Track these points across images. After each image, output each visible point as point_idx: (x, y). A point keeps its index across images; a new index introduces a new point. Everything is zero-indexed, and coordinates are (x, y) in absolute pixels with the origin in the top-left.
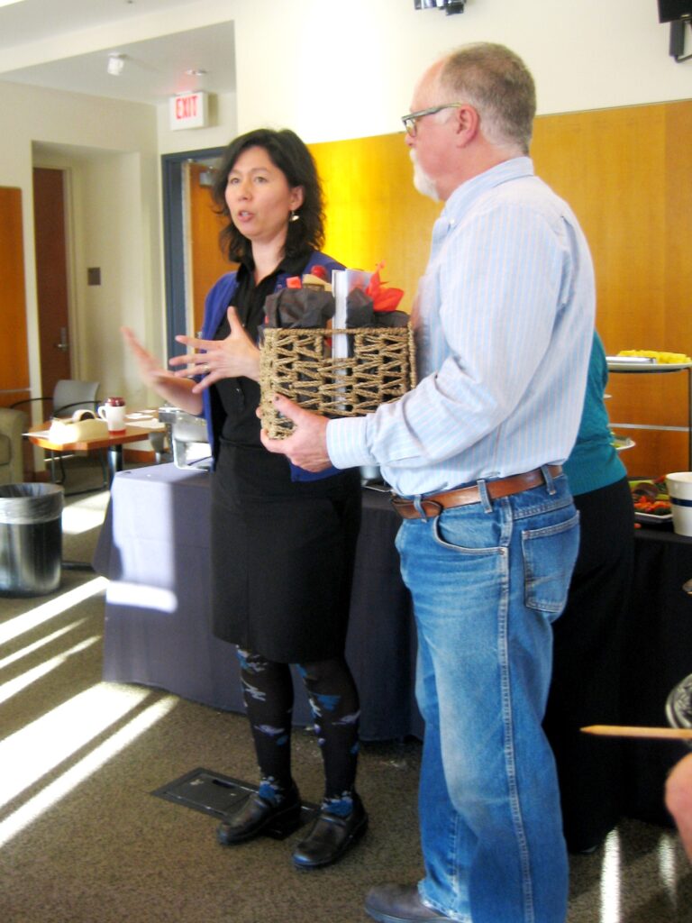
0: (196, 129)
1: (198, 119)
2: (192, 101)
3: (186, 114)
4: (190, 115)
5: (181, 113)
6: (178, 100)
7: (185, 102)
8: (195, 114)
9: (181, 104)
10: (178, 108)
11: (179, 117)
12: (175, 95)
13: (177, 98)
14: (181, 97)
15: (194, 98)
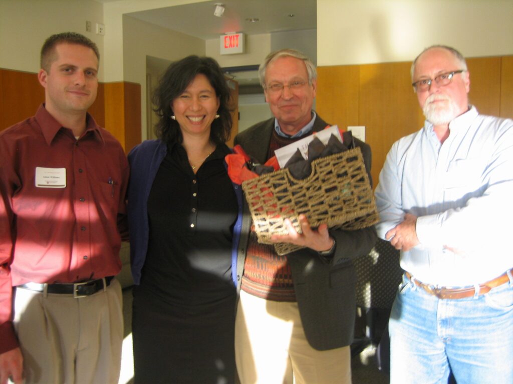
0: (238, 55)
1: (239, 49)
2: (235, 38)
3: (231, 45)
4: (234, 46)
5: (228, 45)
6: (226, 37)
7: (230, 38)
8: (237, 45)
9: (228, 39)
10: (226, 42)
11: (226, 47)
12: (224, 34)
13: (226, 36)
14: (228, 35)
15: (237, 36)
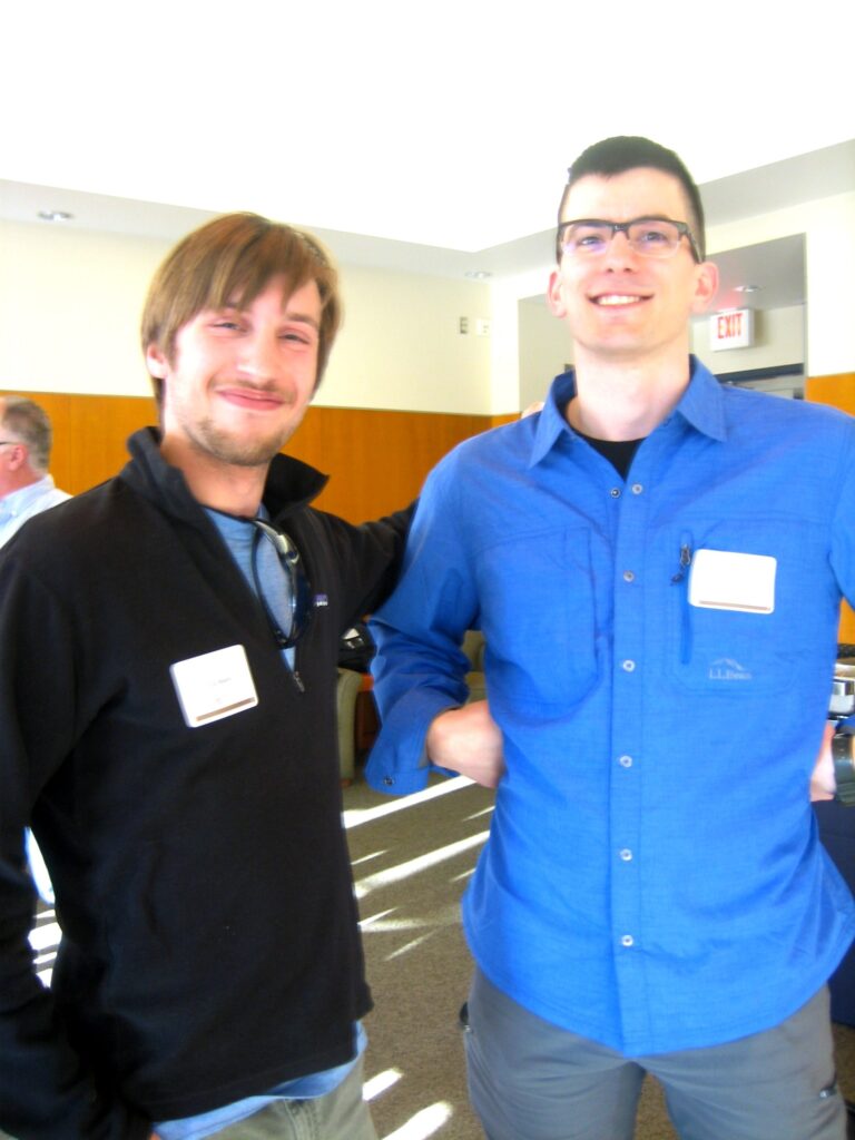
0: (742, 349)
1: (743, 339)
2: (736, 319)
3: (729, 333)
4: (734, 334)
5: (723, 332)
6: (721, 318)
7: (728, 320)
8: (739, 333)
9: (723, 323)
10: (720, 327)
11: (720, 337)
12: (717, 313)
13: (719, 316)
14: (724, 315)
15: (739, 315)
